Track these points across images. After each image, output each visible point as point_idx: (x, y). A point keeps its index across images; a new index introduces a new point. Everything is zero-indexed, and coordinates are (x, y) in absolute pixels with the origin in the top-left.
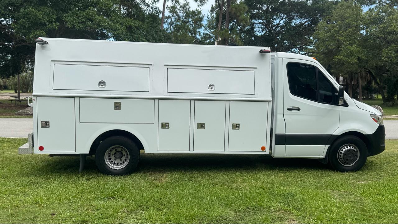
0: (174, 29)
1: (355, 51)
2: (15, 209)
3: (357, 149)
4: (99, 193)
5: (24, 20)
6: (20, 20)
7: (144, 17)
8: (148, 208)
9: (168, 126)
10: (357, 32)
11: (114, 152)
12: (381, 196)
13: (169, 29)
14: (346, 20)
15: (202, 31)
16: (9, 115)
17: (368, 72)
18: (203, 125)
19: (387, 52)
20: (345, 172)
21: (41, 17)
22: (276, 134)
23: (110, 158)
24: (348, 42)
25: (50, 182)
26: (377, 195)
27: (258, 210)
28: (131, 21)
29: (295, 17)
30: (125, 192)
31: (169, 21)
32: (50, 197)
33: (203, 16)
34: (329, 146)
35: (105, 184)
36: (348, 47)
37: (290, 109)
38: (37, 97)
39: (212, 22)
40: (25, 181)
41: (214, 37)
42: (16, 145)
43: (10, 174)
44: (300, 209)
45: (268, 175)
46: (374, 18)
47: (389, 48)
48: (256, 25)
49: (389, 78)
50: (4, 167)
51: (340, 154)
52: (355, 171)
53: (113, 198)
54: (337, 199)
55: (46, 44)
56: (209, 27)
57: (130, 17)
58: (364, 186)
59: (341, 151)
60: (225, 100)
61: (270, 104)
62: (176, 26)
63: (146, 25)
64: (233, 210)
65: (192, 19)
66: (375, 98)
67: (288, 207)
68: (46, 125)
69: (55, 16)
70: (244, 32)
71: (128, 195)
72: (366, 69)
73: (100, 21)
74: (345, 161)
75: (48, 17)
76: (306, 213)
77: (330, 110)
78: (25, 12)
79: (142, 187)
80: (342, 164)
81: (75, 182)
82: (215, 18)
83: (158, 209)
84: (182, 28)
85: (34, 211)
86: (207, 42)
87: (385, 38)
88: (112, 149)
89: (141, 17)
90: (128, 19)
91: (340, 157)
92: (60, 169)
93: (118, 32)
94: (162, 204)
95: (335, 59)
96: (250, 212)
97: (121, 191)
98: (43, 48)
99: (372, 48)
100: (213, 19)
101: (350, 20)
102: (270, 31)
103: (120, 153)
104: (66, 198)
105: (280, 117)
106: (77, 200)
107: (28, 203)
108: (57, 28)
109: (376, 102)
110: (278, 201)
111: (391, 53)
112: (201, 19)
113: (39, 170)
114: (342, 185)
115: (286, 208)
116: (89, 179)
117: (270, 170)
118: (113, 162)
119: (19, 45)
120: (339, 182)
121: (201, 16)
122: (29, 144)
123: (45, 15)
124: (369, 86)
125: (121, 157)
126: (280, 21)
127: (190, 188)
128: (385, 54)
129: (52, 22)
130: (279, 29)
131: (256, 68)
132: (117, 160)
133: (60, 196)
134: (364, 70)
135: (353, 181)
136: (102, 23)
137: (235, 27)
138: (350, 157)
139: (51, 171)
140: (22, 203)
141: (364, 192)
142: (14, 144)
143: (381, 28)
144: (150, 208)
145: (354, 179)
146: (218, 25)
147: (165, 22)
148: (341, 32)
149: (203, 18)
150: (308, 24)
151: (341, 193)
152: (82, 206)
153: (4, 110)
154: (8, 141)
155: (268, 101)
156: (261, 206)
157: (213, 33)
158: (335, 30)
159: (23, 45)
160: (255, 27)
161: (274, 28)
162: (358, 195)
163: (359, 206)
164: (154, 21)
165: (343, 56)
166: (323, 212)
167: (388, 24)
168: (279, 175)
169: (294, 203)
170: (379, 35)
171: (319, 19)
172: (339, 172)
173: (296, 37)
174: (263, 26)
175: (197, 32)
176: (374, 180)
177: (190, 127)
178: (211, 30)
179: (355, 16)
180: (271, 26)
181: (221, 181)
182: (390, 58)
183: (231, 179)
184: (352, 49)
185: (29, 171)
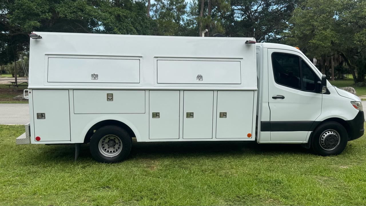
0: (159, 16)
1: (328, 35)
2: (14, 201)
3: (337, 134)
4: (94, 182)
5: (18, 11)
6: (15, 11)
7: (131, 6)
8: (142, 198)
9: (159, 116)
10: (331, 17)
11: (107, 140)
12: (363, 181)
13: (155, 16)
14: (321, 6)
15: (185, 17)
16: (8, 101)
17: (340, 54)
18: (192, 114)
19: (359, 36)
20: (326, 156)
21: (34, 8)
22: (261, 122)
23: (104, 146)
24: (322, 27)
25: (47, 171)
26: (359, 180)
27: (248, 199)
28: (120, 11)
29: (272, 4)
30: (119, 180)
31: (155, 8)
32: (47, 187)
33: (186, 4)
34: (311, 132)
35: (100, 173)
36: (322, 31)
37: (274, 98)
38: (32, 90)
39: (195, 9)
40: (23, 170)
41: (196, 23)
42: (14, 132)
43: (9, 163)
44: (287, 197)
45: (254, 161)
46: (346, 4)
47: (361, 33)
48: (236, 11)
49: (360, 60)
50: (3, 156)
51: (322, 139)
52: (336, 155)
53: (108, 187)
54: (321, 185)
55: (40, 38)
56: (192, 13)
57: (119, 6)
58: (346, 171)
59: (323, 137)
60: (213, 90)
61: (256, 93)
62: (161, 13)
63: (133, 14)
64: (223, 199)
65: (175, 7)
66: (346, 78)
67: (276, 195)
68: (42, 116)
69: (48, 7)
70: (225, 18)
71: (122, 185)
72: (339, 52)
73: (90, 11)
74: (326, 145)
75: (42, 8)
76: (294, 201)
77: (313, 98)
78: (20, 3)
79: (136, 175)
80: (323, 148)
81: (71, 171)
82: (198, 5)
83: (152, 199)
84: (166, 16)
85: (33, 203)
86: (190, 27)
87: (357, 23)
88: (105, 138)
89: (129, 6)
90: (117, 8)
91: (322, 142)
92: (56, 157)
93: (107, 21)
94: (155, 194)
95: (310, 43)
96: (240, 201)
97: (115, 180)
98: (37, 42)
99: (344, 32)
100: (195, 6)
101: (324, 6)
102: (249, 16)
103: (113, 141)
104: (63, 188)
105: (265, 105)
106: (73, 190)
107: (26, 194)
108: (50, 18)
109: (348, 82)
110: (266, 189)
111: (363, 37)
112: (184, 7)
113: (37, 158)
114: (325, 170)
115: (274, 196)
116: (84, 167)
117: (256, 155)
118: (107, 150)
119: (14, 34)
120: (322, 167)
121: (184, 3)
122: (26, 135)
123: (39, 6)
124: (341, 67)
125: (115, 145)
126: (258, 7)
127: (181, 176)
128: (357, 38)
129: (45, 12)
130: (257, 14)
131: (242, 59)
132: (110, 148)
133: (57, 186)
134: (337, 53)
135: (335, 166)
136: (92, 13)
137: (216, 13)
138: (331, 142)
139: (48, 160)
140: (21, 194)
141: (347, 177)
142: (13, 131)
143: (353, 13)
144: (144, 198)
145: (336, 164)
146: (201, 12)
147: (151, 10)
148: (316, 17)
149: (186, 5)
150: (284, 9)
151: (325, 179)
152: (79, 197)
153: (3, 95)
154: (6, 129)
155: (254, 91)
156: (250, 194)
157: (195, 19)
158: (310, 16)
159: (19, 34)
160: (235, 13)
161: (252, 14)
162: (342, 181)
163: (343, 193)
164: (140, 9)
165: (318, 40)
166: (310, 201)
167: (360, 9)
168: (265, 160)
169: (281, 190)
170: (351, 20)
171: (294, 5)
172: (321, 156)
173: (273, 22)
174: (242, 12)
175: (181, 19)
176: (355, 164)
177: (179, 116)
178: (194, 16)
179: (328, 2)
180: (249, 12)
181: (209, 167)
182: (361, 41)
183: (219, 165)
184: (326, 34)
185: (27, 160)
